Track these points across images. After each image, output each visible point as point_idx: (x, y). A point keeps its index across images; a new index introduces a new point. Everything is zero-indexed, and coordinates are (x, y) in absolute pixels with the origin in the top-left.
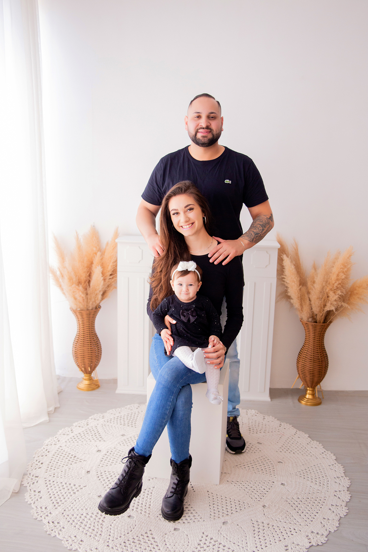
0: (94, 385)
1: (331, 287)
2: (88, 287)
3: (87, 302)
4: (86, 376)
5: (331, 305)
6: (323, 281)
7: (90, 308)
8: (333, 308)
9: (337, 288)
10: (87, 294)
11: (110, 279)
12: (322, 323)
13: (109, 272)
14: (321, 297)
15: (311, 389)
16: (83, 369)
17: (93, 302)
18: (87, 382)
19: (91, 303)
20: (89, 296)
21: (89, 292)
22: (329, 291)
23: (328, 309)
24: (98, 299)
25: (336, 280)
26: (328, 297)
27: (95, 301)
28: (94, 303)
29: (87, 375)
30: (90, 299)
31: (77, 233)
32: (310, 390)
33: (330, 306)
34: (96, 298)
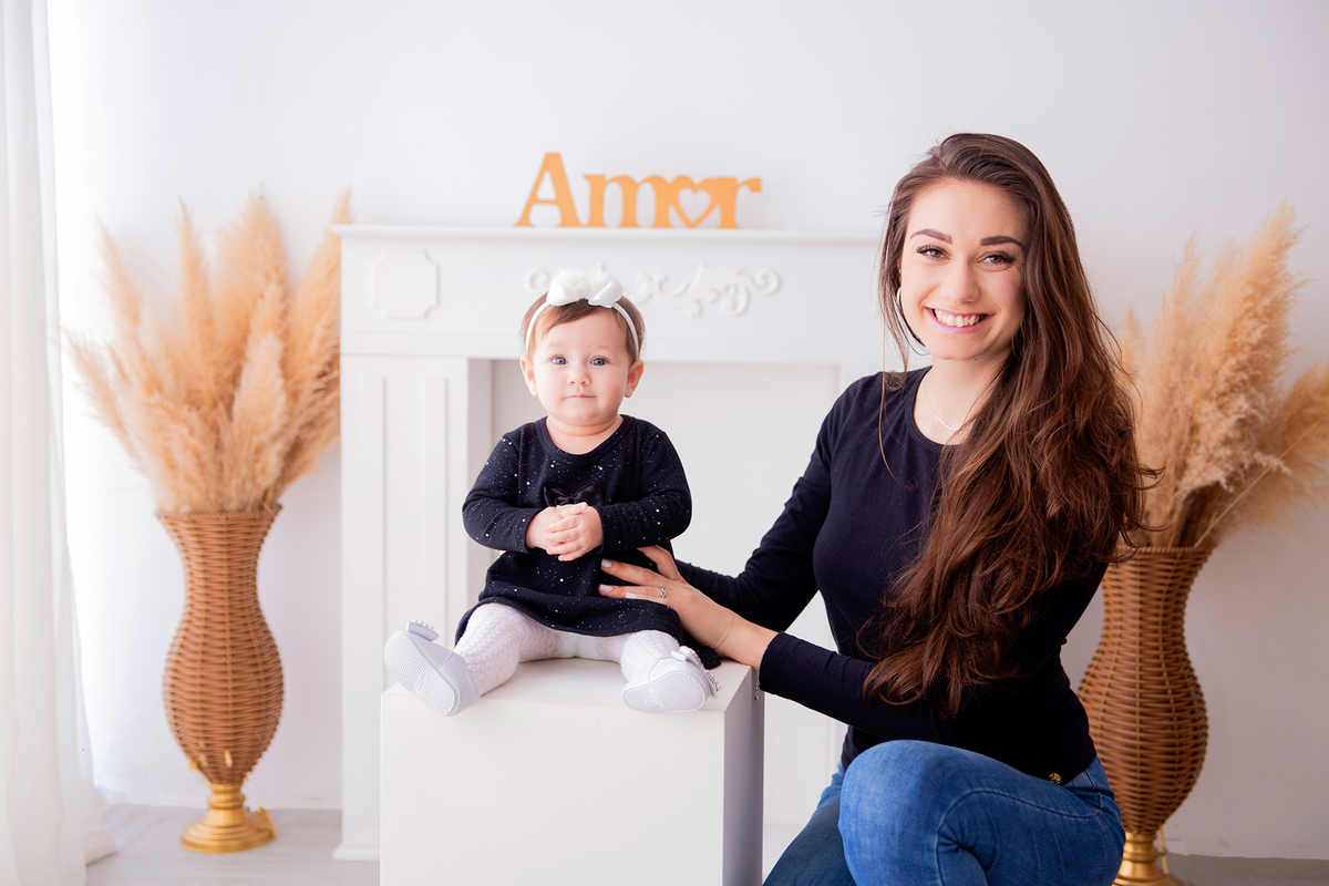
0: (251, 832)
1: (1208, 386)
2: (224, 417)
3: (220, 478)
4: (217, 792)
5: (1210, 464)
6: (1171, 364)
7: (234, 505)
8: (1217, 475)
9: (1233, 389)
10: (218, 447)
11: (317, 391)
12: (1174, 545)
13: (311, 363)
14: (1163, 431)
15: (1140, 838)
16: (203, 758)
17: (244, 482)
18: (222, 818)
19: (235, 483)
20: (225, 457)
21: (226, 439)
22: (1197, 401)
23: (1198, 483)
24: (264, 471)
25: (1227, 352)
26: (1194, 429)
27: (253, 478)
28: (249, 486)
29: (221, 787)
30: (231, 469)
31: (184, 207)
32: (1135, 842)
33: (1205, 469)
34: (258, 466)
